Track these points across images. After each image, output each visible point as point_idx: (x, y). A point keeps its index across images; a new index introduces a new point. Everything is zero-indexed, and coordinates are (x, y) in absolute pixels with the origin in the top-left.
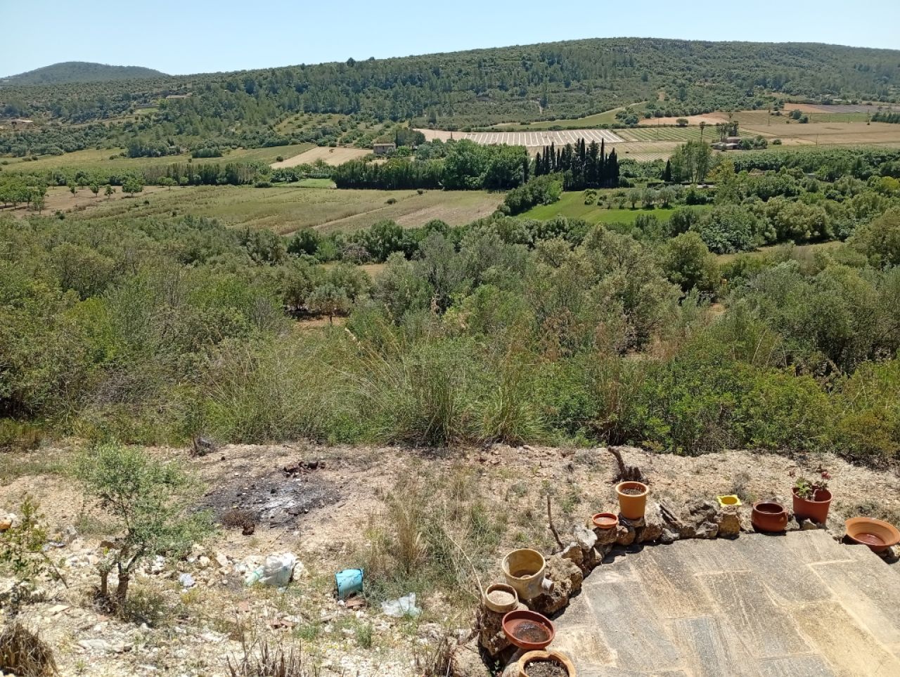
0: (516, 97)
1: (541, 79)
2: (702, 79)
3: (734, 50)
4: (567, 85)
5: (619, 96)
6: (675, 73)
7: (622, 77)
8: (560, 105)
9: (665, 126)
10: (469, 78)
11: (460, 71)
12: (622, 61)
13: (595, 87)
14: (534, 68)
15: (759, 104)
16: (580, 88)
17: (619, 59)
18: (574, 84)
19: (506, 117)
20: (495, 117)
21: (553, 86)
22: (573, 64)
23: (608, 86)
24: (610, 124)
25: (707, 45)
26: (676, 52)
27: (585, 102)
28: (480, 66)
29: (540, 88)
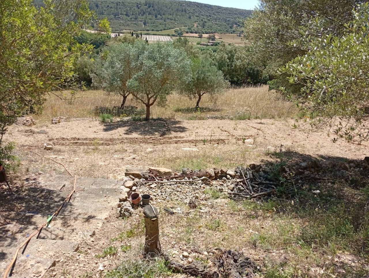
0: (133, 20)
1: (144, 13)
2: (215, 21)
3: (230, 11)
4: (156, 17)
5: (178, 23)
6: (204, 17)
7: (180, 16)
8: (152, 25)
9: (193, 37)
10: (112, 9)
11: (108, 6)
12: (181, 9)
13: (168, 19)
14: (141, 8)
15: (234, 31)
16: (161, 19)
17: (180, 8)
18: (159, 16)
19: (127, 28)
20: (123, 27)
21: (150, 17)
22: (159, 8)
23: (173, 19)
24: (171, 34)
25: (219, 8)
26: (206, 9)
27: (163, 25)
28: (117, 5)
29: (144, 17)
